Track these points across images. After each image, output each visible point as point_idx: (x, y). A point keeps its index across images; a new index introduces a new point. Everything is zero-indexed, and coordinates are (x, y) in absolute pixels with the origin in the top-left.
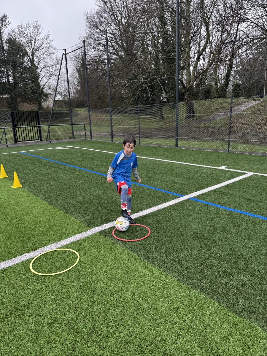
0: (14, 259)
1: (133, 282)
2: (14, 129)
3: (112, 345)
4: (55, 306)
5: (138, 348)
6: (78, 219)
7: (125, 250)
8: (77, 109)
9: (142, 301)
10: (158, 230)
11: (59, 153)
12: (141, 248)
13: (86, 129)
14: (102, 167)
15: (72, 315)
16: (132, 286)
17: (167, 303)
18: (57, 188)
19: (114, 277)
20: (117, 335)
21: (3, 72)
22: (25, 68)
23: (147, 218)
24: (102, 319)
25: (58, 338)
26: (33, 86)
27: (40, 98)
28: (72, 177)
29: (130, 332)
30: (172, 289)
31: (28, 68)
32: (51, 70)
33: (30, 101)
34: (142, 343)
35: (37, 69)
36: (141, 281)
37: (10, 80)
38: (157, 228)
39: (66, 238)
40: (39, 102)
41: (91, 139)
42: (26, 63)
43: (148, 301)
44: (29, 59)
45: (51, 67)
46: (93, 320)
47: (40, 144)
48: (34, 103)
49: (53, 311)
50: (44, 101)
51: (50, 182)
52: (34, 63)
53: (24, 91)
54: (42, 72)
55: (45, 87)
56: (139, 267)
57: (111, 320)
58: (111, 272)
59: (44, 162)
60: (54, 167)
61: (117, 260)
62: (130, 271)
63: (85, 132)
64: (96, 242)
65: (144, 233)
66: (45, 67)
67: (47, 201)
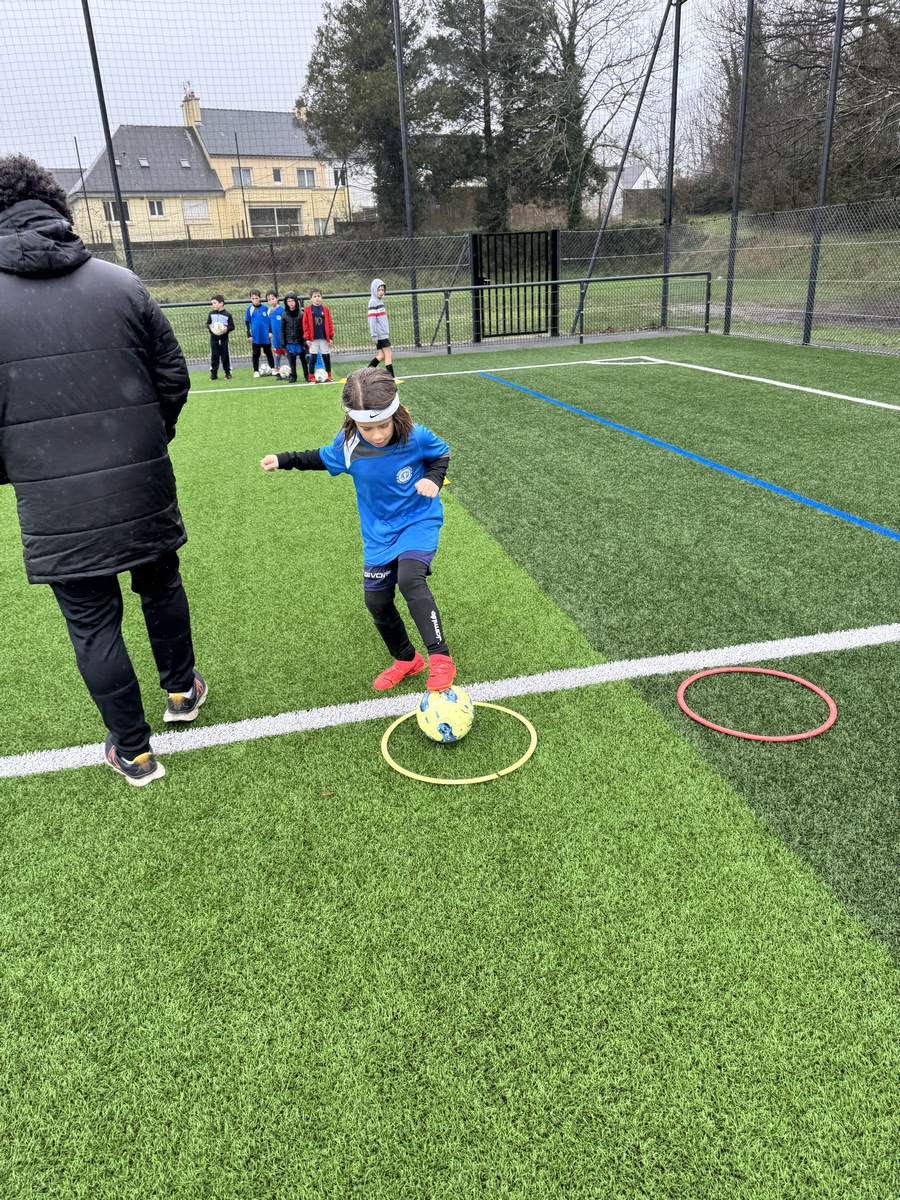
0: (348, 705)
1: (696, 901)
2: (476, 292)
3: (534, 1103)
4: (404, 892)
5: (624, 1158)
6: (575, 619)
7: (707, 769)
8: (701, 219)
9: (702, 983)
10: (874, 722)
11: (595, 379)
12: (772, 778)
13: (713, 292)
14: (729, 440)
15: (444, 944)
16: (686, 911)
17: (806, 1031)
18: (547, 503)
19: (628, 857)
20: (565, 1073)
21: (474, 99)
22: (546, 75)
23: (843, 666)
24: (534, 996)
25: (376, 1005)
26: (560, 143)
27: (578, 184)
28: (608, 466)
29: (615, 1083)
30: (847, 982)
31: (554, 78)
32: (628, 76)
33: (547, 198)
34: (646, 1145)
35: (581, 77)
36: (726, 907)
37: (492, 128)
38: (872, 715)
39: (514, 674)
40: (573, 199)
41: (727, 329)
42: (547, 60)
43: (727, 996)
44: (560, 45)
45: (631, 66)
46: (503, 987)
47: (547, 348)
48: (557, 204)
49: (395, 909)
50: (592, 194)
51: (532, 478)
52: (574, 56)
53: (532, 160)
54: (595, 86)
55: (600, 141)
56: (738, 850)
57: (562, 1012)
58: (624, 834)
59: (537, 409)
60: (562, 429)
61: (660, 800)
62: (697, 855)
63: (708, 305)
64: (608, 714)
65: (807, 723)
66: (609, 66)
67: (500, 540)
